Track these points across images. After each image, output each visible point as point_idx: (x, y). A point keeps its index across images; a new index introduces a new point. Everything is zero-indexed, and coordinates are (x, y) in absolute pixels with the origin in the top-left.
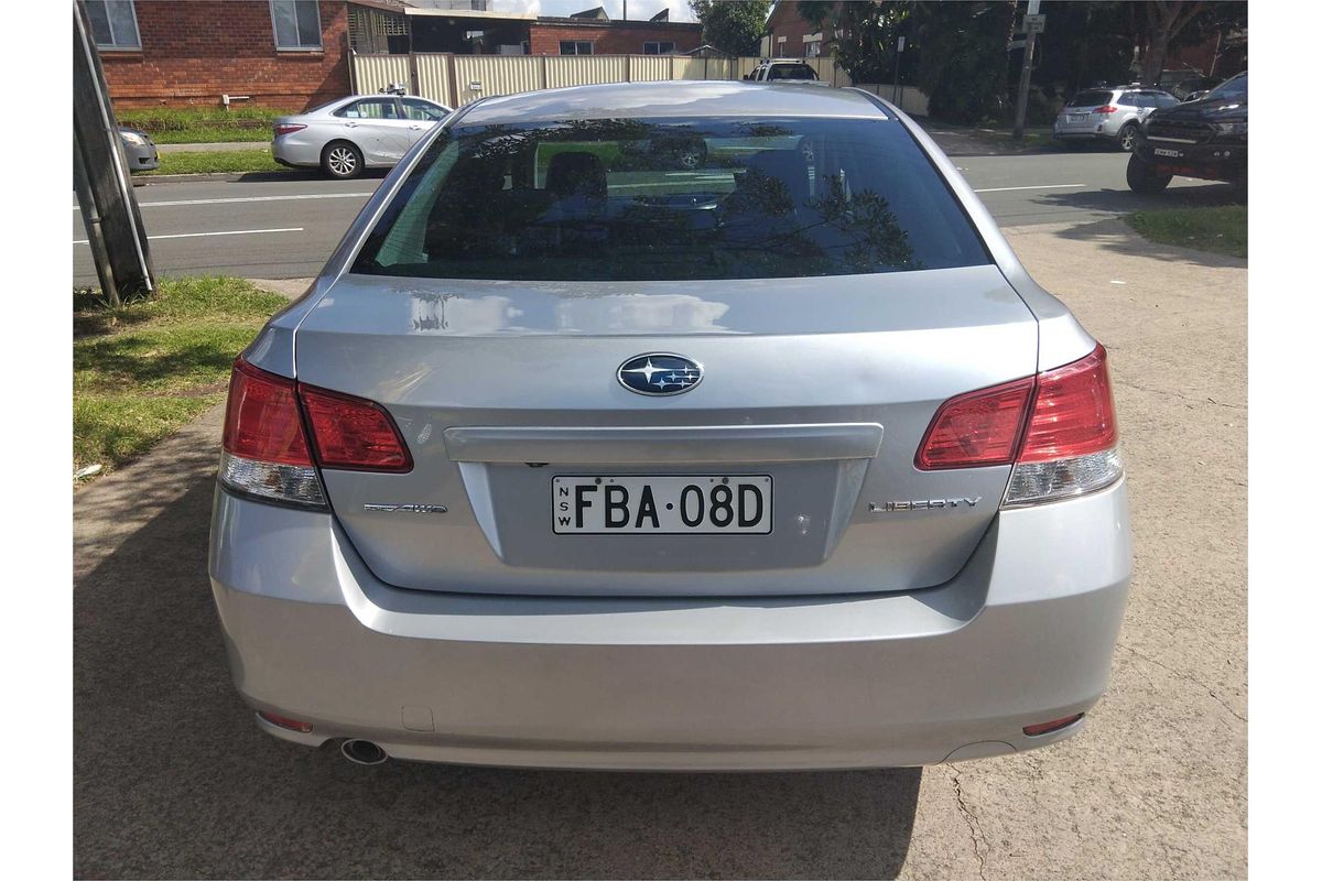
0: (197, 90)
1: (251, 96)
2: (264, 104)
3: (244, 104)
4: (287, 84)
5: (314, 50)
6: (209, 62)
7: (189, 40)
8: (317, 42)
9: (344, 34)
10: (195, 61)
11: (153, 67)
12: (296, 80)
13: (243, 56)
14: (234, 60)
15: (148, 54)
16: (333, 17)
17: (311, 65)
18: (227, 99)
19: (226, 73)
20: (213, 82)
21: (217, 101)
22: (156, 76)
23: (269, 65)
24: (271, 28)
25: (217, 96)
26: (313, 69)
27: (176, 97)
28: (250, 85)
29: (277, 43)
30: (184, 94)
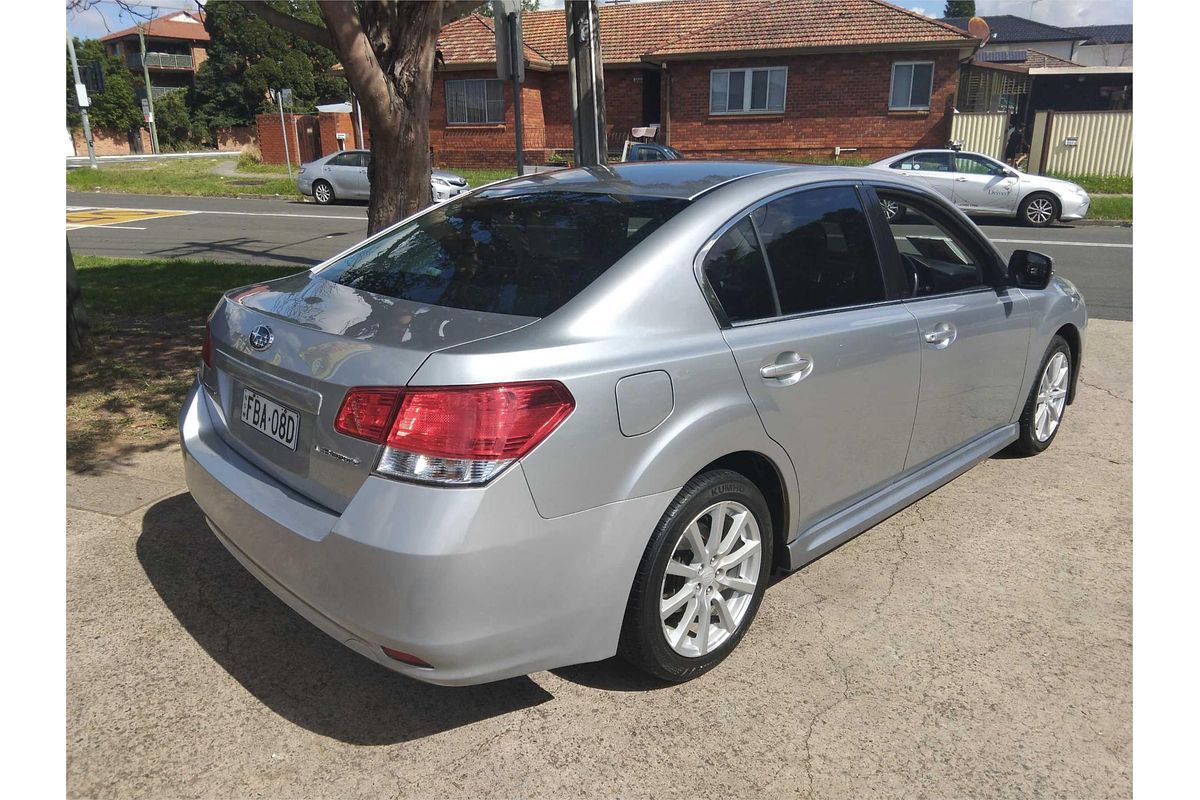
0: (816, 143)
1: (858, 149)
2: (868, 155)
3: (851, 155)
4: (890, 139)
5: (921, 109)
6: (830, 121)
7: (821, 103)
8: (924, 102)
9: (952, 95)
10: (821, 120)
11: (789, 125)
12: (899, 135)
13: (859, 116)
14: (851, 119)
15: (787, 116)
16: (944, 80)
17: (916, 122)
18: (838, 150)
19: (842, 129)
20: (831, 137)
21: (830, 152)
22: (789, 132)
23: (879, 123)
24: (888, 91)
25: (831, 148)
26: (916, 125)
27: (799, 149)
28: (860, 140)
29: (890, 104)
30: (806, 147)
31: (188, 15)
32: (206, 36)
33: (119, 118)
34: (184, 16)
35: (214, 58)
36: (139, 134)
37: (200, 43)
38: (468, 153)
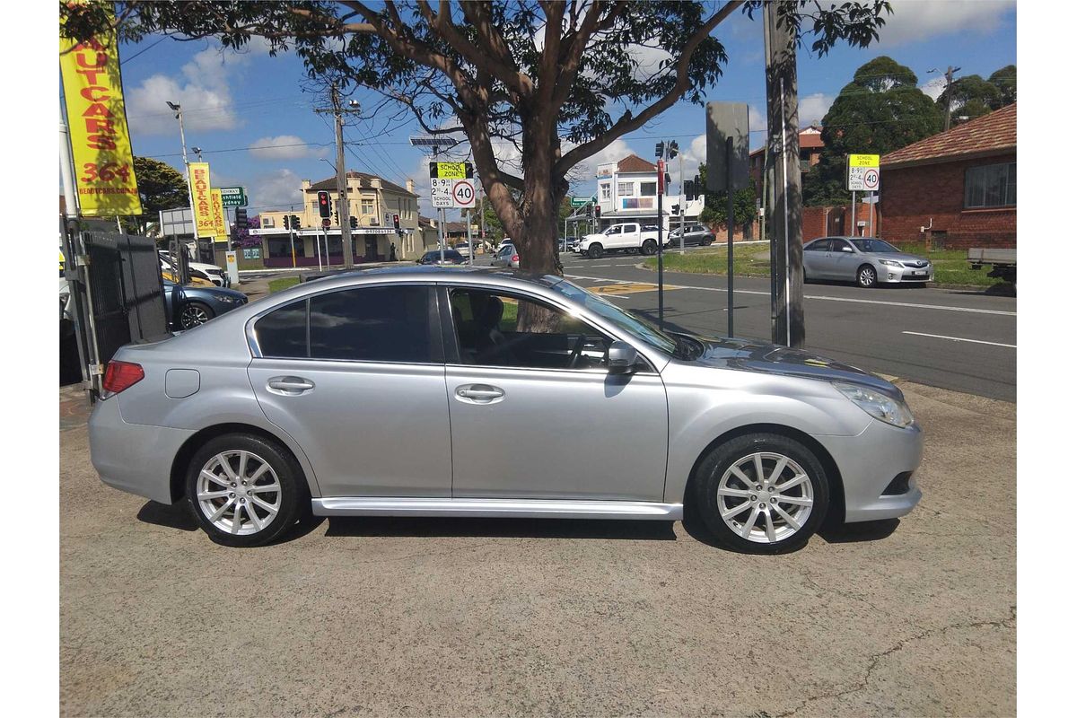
31: (814, 128)
32: (822, 144)
33: (739, 214)
34: (810, 129)
35: (823, 160)
36: (752, 225)
37: (817, 150)
38: (976, 235)
